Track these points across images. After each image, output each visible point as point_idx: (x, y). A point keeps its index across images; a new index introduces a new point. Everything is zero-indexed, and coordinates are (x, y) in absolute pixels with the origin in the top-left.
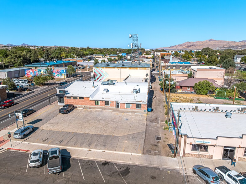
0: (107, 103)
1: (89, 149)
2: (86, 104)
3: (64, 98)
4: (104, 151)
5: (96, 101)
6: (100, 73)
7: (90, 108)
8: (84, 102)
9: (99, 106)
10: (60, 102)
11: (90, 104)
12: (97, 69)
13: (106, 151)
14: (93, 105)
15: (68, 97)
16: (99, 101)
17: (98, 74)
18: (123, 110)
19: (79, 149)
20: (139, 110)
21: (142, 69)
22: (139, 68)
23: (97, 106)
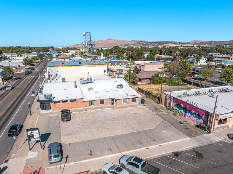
0: (102, 102)
1: (147, 148)
2: (79, 106)
3: (51, 104)
4: (160, 145)
5: (90, 101)
6: (56, 72)
7: (86, 110)
8: (76, 104)
9: (93, 107)
10: (46, 109)
11: (84, 106)
12: (52, 68)
13: (162, 144)
14: (86, 106)
15: (56, 102)
16: (93, 101)
17: (53, 74)
18: (120, 106)
19: (137, 151)
20: (134, 103)
21: (100, 66)
22: (97, 65)
23: (91, 107)
